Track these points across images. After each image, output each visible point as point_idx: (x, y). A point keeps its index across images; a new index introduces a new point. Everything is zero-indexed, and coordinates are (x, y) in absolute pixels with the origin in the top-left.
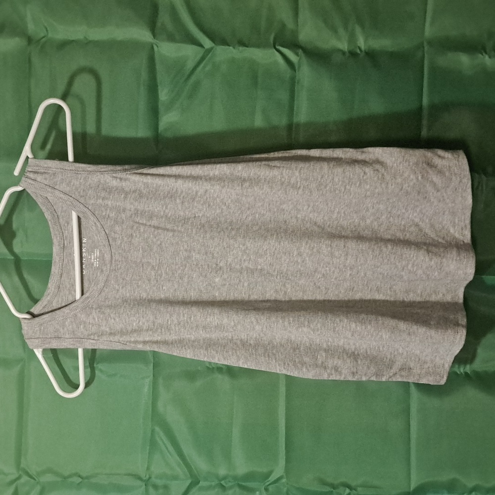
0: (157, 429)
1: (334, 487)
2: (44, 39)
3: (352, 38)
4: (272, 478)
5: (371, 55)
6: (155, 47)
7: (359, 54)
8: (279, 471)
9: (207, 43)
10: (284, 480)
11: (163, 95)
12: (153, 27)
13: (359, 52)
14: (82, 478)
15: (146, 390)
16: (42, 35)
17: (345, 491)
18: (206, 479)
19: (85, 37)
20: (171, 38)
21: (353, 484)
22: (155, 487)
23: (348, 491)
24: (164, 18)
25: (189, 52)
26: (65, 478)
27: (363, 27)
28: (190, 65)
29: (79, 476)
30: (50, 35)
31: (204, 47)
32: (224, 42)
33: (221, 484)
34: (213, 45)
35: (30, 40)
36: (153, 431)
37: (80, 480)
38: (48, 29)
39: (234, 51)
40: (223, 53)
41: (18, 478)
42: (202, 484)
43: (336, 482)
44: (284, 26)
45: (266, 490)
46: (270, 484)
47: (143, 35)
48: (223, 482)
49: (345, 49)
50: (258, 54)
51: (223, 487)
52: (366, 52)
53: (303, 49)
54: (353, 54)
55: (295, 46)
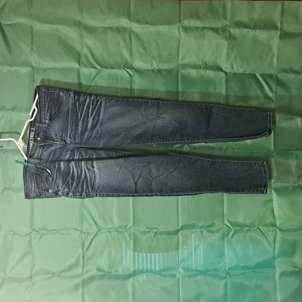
0: (84, 211)
1: (151, 229)
2: (38, 68)
3: (152, 64)
4: (128, 227)
5: (160, 71)
6: (80, 69)
8: (131, 224)
9: (99, 68)
10: (132, 228)
12: (79, 62)
13: (155, 70)
14: (56, 231)
16: (38, 66)
18: (103, 229)
19: (54, 67)
20: (86, 67)
21: (158, 228)
22: (84, 233)
23: (156, 230)
24: (83, 59)
25: (93, 71)
26: (50, 231)
27: (156, 60)
28: (93, 76)
29: (55, 230)
30: (41, 66)
31: (97, 69)
32: (106, 67)
33: (109, 231)
34: (101, 68)
35: (33, 68)
37: (55, 232)
38: (40, 64)
39: (109, 71)
40: (105, 72)
41: (32, 232)
42: (102, 231)
43: (152, 227)
44: (127, 60)
45: (126, 232)
46: (127, 230)
47: (76, 65)
48: (110, 230)
49: (150, 69)
50: (118, 72)
51: (110, 232)
52: (158, 70)
53: (135, 69)
54: (153, 71)
55: (132, 68)
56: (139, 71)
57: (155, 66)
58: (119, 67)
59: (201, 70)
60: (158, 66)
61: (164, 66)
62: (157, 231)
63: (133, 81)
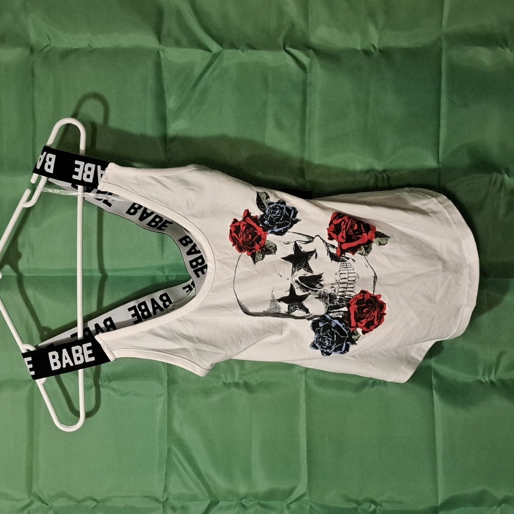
0: (174, 448)
1: (358, 503)
2: (46, 49)
3: (364, 34)
4: (295, 496)
5: (386, 53)
6: (161, 52)
7: (373, 52)
8: (302, 488)
9: (215, 47)
10: (307, 498)
11: (171, 103)
13: (373, 50)
14: (97, 501)
15: (160, 408)
16: (45, 44)
17: (370, 507)
18: (226, 500)
19: (89, 45)
20: (178, 43)
21: (378, 500)
22: (174, 509)
23: (373, 507)
24: (170, 24)
25: (197, 58)
26: (79, 502)
27: (376, 23)
28: (198, 71)
29: (94, 500)
30: (53, 45)
31: (209, 51)
32: (233, 46)
33: (242, 503)
34: (220, 48)
35: (32, 50)
36: (169, 450)
37: (95, 503)
38: (51, 38)
39: (243, 55)
40: (233, 58)
41: (31, 503)
42: (221, 504)
43: (360, 499)
44: (293, 25)
45: (288, 508)
46: (290, 503)
47: (148, 41)
49: (359, 47)
50: (268, 57)
51: (244, 507)
52: (380, 50)
53: (314, 50)
54: (366, 52)
55: (306, 47)
56: (328, 56)
57: (375, 39)
58: (270, 45)
59: (508, 50)
60: (380, 39)
61: (401, 40)
62: (375, 510)
63: (311, 84)
